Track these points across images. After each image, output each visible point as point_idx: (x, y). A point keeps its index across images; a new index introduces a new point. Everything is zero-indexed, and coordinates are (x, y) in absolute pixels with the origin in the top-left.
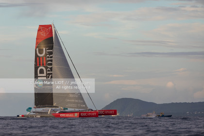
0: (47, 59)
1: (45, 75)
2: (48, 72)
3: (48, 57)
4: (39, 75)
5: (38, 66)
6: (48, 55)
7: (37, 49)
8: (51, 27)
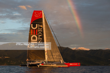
0: (39, 31)
1: (36, 40)
2: (38, 39)
3: (39, 30)
4: (32, 40)
5: (32, 35)
6: (39, 29)
7: (32, 25)
8: (42, 12)
